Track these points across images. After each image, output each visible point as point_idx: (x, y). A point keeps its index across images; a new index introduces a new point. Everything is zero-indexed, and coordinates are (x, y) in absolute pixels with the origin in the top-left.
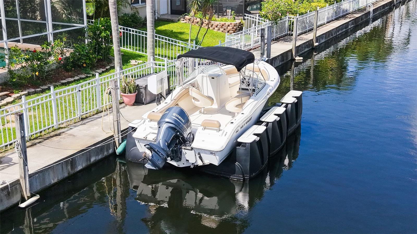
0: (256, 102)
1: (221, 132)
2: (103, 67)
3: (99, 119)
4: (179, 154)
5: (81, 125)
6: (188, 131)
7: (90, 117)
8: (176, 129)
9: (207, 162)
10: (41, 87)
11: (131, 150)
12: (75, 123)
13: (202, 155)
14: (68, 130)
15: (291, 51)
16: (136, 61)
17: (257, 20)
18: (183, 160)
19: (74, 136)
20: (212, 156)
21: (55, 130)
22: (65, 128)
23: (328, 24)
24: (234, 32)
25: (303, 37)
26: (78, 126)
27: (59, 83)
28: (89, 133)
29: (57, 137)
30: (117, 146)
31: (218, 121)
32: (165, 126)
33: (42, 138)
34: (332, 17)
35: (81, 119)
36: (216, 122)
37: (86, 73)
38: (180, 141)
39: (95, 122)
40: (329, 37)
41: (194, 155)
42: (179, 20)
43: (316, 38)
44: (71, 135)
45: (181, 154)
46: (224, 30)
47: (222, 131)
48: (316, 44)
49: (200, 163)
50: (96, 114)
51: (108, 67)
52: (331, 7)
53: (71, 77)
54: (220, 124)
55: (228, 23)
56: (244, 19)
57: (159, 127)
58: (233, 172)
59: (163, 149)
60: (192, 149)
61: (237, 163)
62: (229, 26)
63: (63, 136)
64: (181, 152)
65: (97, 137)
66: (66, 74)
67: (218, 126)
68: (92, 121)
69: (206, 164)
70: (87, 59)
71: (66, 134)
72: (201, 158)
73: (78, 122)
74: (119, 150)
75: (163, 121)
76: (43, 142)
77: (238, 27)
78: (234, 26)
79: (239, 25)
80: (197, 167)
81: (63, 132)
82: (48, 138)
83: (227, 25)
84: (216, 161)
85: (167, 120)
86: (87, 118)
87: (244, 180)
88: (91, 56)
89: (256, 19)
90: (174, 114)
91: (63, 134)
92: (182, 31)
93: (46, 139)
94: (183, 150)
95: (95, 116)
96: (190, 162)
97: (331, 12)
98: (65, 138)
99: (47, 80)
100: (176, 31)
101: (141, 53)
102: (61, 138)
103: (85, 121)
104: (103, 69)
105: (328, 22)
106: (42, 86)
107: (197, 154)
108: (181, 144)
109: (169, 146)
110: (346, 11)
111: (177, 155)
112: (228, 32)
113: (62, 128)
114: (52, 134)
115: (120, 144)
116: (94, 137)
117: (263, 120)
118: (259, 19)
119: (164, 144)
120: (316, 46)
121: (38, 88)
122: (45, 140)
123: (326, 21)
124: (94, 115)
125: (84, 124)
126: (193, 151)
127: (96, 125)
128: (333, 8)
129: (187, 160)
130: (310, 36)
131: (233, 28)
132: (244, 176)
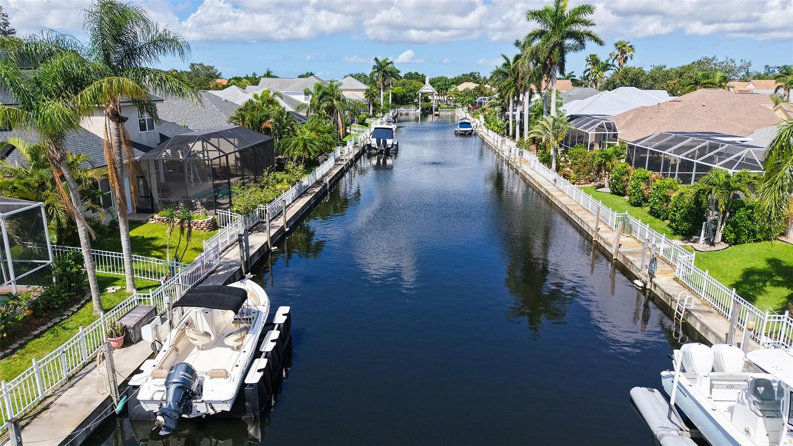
0: (255, 335)
1: (229, 379)
2: (77, 303)
3: (88, 375)
4: (190, 408)
5: (70, 387)
6: (196, 383)
7: (77, 373)
8: (184, 387)
9: (219, 410)
10: (10, 347)
11: (135, 408)
12: (62, 387)
13: (213, 405)
14: (56, 399)
15: (266, 243)
16: (114, 287)
17: (229, 215)
18: (194, 411)
19: (65, 405)
20: (224, 405)
21: (41, 402)
22: (51, 396)
23: (293, 204)
24: (208, 229)
25: (274, 224)
26: (67, 390)
27: (31, 336)
28: (82, 397)
29: (46, 411)
30: (116, 405)
31: (225, 370)
32: (173, 388)
33: (28, 418)
34: (296, 195)
35: (68, 379)
36: (223, 371)
37: (59, 316)
38: (189, 396)
39: (85, 380)
40: (296, 217)
41: (205, 406)
42: (147, 221)
43: (286, 222)
44: (62, 405)
45: (192, 408)
46: (198, 227)
47: (230, 377)
48: (287, 230)
49: (212, 412)
50: (83, 367)
51: (83, 302)
52: (294, 187)
53: (43, 324)
54: (227, 372)
55: (200, 221)
56: (216, 214)
57: (168, 389)
58: (245, 413)
59: (175, 411)
60: (203, 401)
61: (247, 404)
62: (202, 223)
63: (52, 408)
64: (191, 407)
65: (93, 402)
66: (36, 322)
67: (225, 374)
68: (80, 379)
69: (218, 412)
70: (59, 299)
71: (56, 404)
72: (212, 408)
73: (66, 384)
74: (118, 408)
75: (171, 383)
76: (31, 424)
77: (212, 224)
78: (207, 223)
79: (212, 221)
80: (208, 415)
81: (52, 403)
82: (35, 416)
83: (199, 223)
84: (227, 408)
85: (174, 380)
86: (73, 375)
87: (255, 417)
88: (63, 295)
89: (228, 213)
90: (181, 373)
91: (52, 405)
92: (154, 236)
93: (34, 418)
94: (194, 404)
95: (83, 371)
96: (201, 412)
97: (295, 191)
98: (56, 412)
99: (16, 335)
100: (148, 237)
101: (115, 274)
102: (51, 412)
103: (73, 381)
104: (77, 305)
105: (293, 202)
106: (11, 345)
107: (208, 405)
108: (190, 398)
109: (179, 405)
110: (307, 186)
111: (188, 408)
112: (202, 229)
113: (49, 397)
114: (40, 408)
115: (118, 402)
116: (89, 403)
117: (263, 351)
118: (231, 214)
119: (175, 406)
120: (287, 231)
121: (7, 349)
122: (32, 419)
123: (291, 201)
124: (80, 370)
125: (72, 386)
126: (204, 403)
127: (87, 384)
128: (296, 188)
129: (198, 412)
130: (280, 222)
131: (206, 225)
132: (254, 414)
